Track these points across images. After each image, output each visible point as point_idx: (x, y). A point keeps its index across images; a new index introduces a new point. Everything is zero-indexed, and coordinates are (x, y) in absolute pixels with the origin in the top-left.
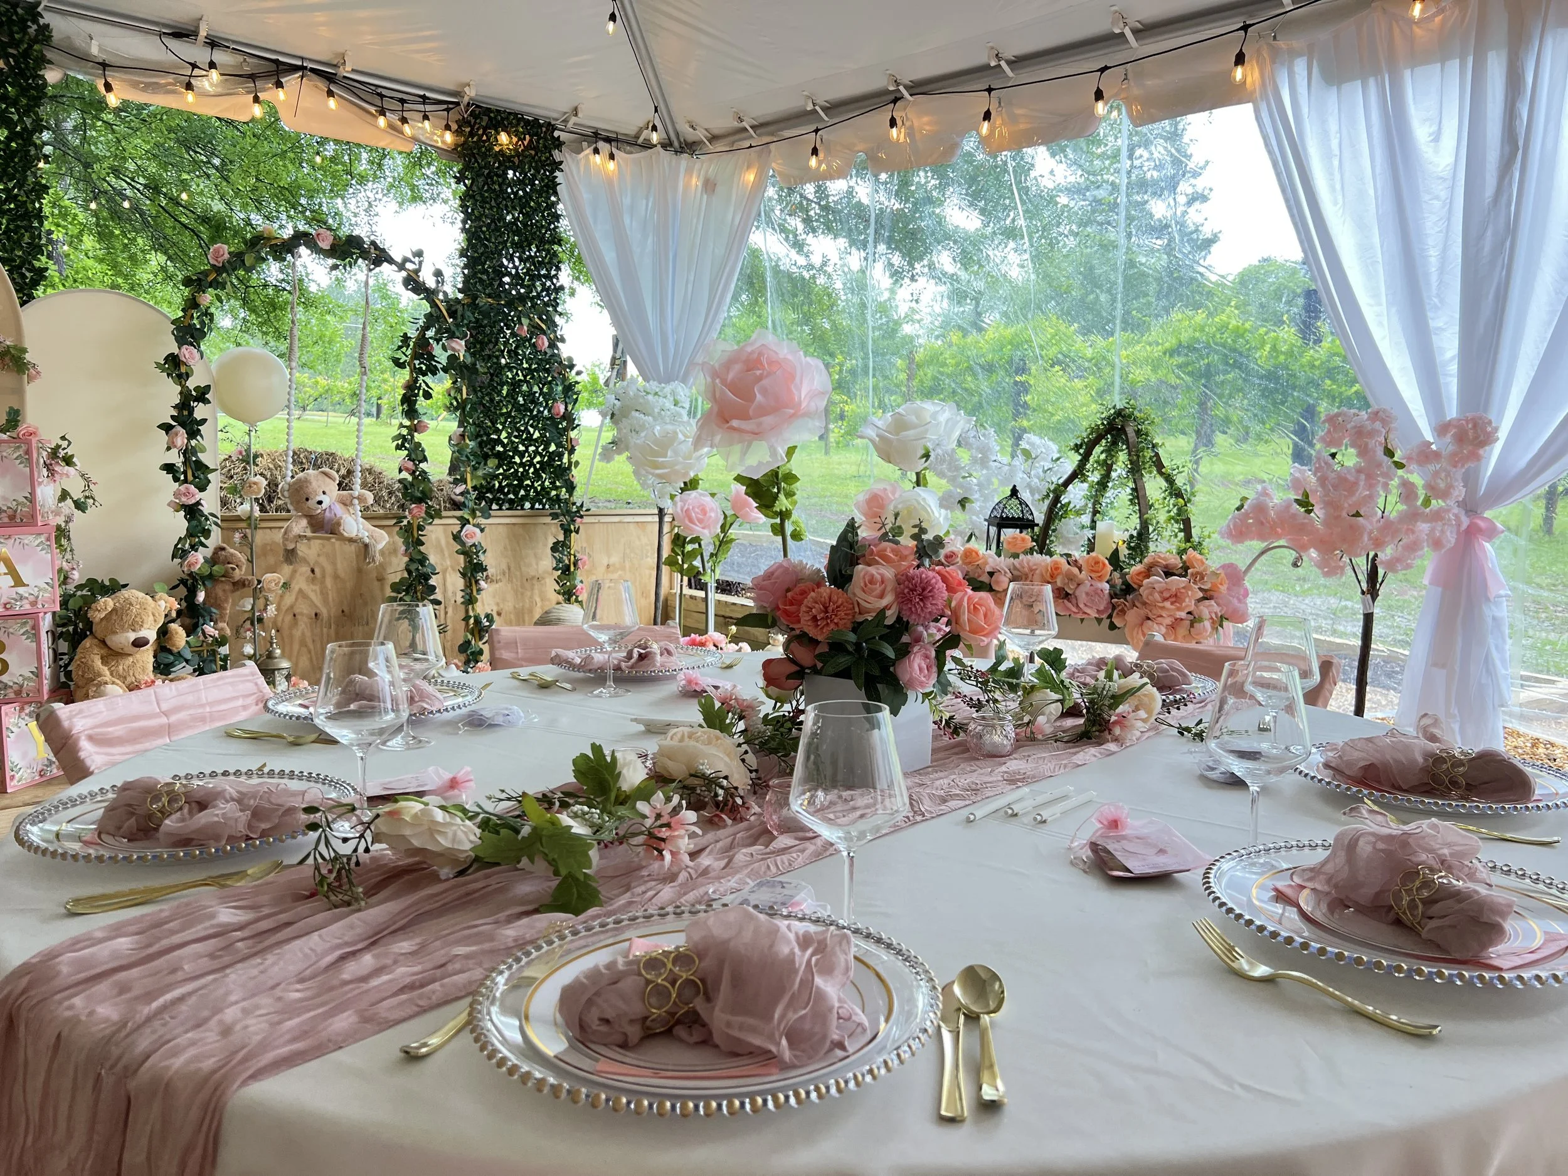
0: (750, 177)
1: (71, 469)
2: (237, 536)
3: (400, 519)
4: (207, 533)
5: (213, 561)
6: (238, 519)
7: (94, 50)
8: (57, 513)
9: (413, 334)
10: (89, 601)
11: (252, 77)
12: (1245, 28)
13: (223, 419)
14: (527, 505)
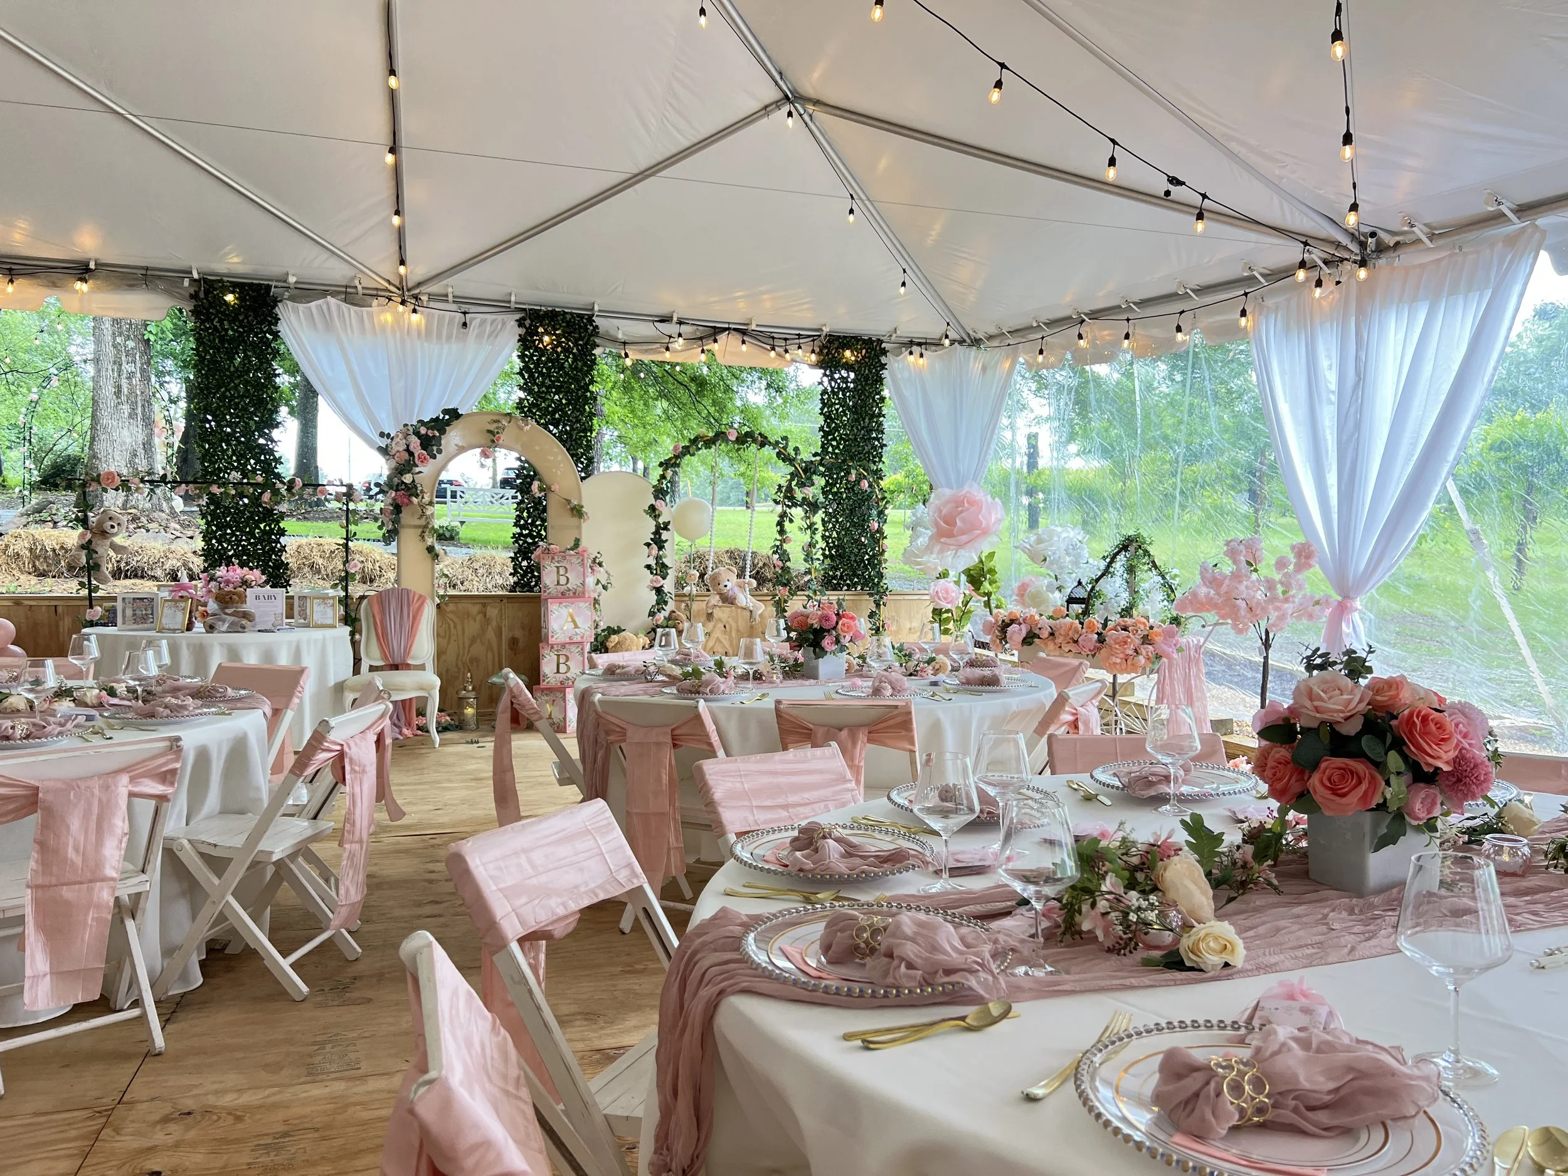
0: (1007, 365)
1: (601, 569)
2: (683, 605)
3: (774, 596)
4: (666, 603)
5: (668, 619)
6: (685, 595)
7: (620, 336)
8: (594, 591)
9: (784, 483)
10: (607, 637)
11: (701, 339)
12: (1246, 294)
13: (678, 538)
14: (859, 588)
